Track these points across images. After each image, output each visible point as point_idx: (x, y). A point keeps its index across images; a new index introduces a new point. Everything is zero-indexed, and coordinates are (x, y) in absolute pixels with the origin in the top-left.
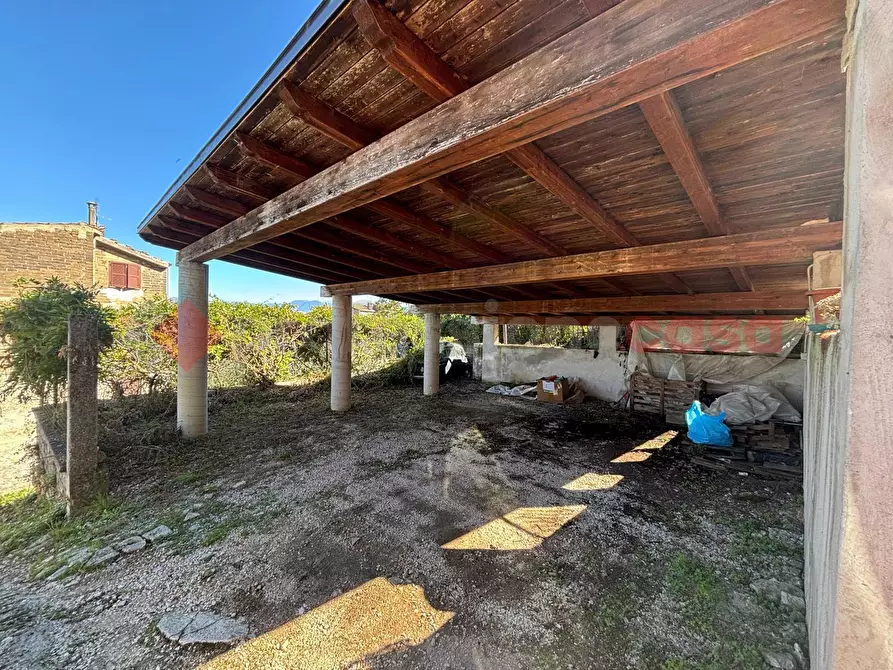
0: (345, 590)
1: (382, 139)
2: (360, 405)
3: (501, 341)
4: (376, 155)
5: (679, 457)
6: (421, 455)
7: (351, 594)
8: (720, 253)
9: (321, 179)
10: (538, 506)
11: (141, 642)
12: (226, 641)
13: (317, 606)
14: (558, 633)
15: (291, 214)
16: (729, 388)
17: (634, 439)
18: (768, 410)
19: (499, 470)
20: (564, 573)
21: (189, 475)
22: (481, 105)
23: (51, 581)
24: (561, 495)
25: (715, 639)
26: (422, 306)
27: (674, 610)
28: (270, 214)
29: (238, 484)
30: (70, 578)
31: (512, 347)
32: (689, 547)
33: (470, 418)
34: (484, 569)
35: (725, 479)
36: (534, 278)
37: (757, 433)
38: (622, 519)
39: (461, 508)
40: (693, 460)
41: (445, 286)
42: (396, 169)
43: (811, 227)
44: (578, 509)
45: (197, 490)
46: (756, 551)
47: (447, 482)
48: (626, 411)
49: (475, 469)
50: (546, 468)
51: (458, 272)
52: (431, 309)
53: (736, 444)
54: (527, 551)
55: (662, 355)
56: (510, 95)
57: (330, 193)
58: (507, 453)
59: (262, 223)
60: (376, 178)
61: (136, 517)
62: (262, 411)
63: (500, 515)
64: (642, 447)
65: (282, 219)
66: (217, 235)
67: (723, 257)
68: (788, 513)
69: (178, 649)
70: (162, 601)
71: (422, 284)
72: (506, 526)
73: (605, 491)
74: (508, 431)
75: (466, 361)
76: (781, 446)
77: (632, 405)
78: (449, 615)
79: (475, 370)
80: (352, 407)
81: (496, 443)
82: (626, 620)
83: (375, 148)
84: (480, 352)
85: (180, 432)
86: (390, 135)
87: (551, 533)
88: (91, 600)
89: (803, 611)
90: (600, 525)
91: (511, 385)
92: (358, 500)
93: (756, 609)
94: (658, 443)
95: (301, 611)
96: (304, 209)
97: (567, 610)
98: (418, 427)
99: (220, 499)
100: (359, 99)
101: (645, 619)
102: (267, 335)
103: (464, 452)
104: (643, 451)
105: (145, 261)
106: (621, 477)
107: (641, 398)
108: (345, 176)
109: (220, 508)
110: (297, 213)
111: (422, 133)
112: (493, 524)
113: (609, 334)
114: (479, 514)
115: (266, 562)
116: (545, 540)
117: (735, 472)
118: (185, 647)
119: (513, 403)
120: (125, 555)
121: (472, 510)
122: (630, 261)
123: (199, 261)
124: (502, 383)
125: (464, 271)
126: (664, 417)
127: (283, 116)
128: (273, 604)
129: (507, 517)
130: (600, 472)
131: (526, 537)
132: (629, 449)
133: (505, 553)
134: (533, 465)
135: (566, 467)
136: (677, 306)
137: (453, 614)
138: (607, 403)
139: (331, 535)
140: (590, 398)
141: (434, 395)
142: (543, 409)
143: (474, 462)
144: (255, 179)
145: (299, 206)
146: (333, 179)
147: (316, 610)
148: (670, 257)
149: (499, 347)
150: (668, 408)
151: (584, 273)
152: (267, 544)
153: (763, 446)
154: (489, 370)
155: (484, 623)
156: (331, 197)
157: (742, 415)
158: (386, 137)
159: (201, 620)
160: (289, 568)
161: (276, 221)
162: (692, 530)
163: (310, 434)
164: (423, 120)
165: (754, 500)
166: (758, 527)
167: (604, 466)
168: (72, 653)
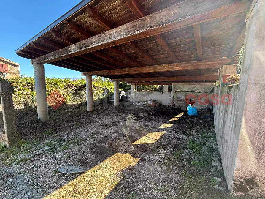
0: (109, 157)
1: (118, 28)
2: (96, 109)
3: (136, 90)
4: (116, 32)
5: (185, 119)
6: (119, 122)
7: (111, 157)
8: (201, 65)
9: (95, 38)
10: (154, 132)
11: (55, 175)
12: (81, 171)
13: (103, 161)
14: (166, 159)
15: (83, 49)
16: (196, 101)
17: (174, 115)
18: (205, 106)
19: (141, 124)
20: (164, 147)
21: (48, 132)
22: (153, 20)
23: (14, 165)
24: (159, 129)
25: (200, 156)
26: (113, 79)
27: (191, 152)
28: (73, 49)
29: (66, 133)
30: (21, 163)
31: (139, 91)
32: (192, 138)
33: (130, 111)
34: (144, 148)
35: (197, 123)
36: (151, 71)
37: (203, 112)
38: (175, 134)
39: (134, 134)
40: (189, 119)
41: (123, 73)
42: (124, 37)
43: (223, 59)
44: (164, 132)
45: (52, 136)
46: (206, 138)
47: (128, 128)
48: (170, 108)
49: (135, 125)
50: (153, 123)
51: (128, 69)
52: (116, 80)
53: (199, 114)
54: (154, 143)
55: (180, 93)
56: (162, 18)
57: (98, 43)
58: (142, 120)
59: (70, 52)
60: (116, 39)
61: (35, 145)
62: (65, 112)
63: (145, 135)
64: (176, 117)
65: (79, 50)
66: (50, 55)
67: (202, 66)
68: (211, 129)
69: (67, 175)
70: (56, 165)
71: (116, 72)
72: (147, 138)
73: (170, 128)
74: (141, 114)
75: (125, 96)
76: (208, 114)
77: (172, 106)
78: (139, 159)
79: (128, 98)
80: (94, 110)
81: (139, 118)
82: (181, 155)
83: (115, 30)
84: (130, 93)
85: (40, 120)
86: (121, 26)
87: (158, 138)
88: (32, 168)
89: (218, 148)
90: (170, 135)
91: (139, 102)
92: (105, 134)
93: (208, 149)
94: (180, 115)
95: (99, 163)
96: (88, 48)
97: (167, 155)
98: (115, 115)
99: (61, 138)
100: (112, 14)
101: (185, 154)
102: (63, 88)
103: (130, 120)
104: (177, 117)
105: (10, 63)
106: (172, 124)
107: (174, 104)
108: (104, 38)
109: (63, 140)
110: (85, 49)
111: (133, 27)
112: (143, 137)
113: (166, 87)
114: (139, 135)
115: (84, 152)
116: (158, 140)
117: (199, 121)
118: (70, 174)
119: (140, 107)
120: (37, 155)
121: (137, 134)
122: (178, 67)
123: (41, 64)
124: (136, 102)
125: (130, 69)
126: (180, 109)
127: (84, 17)
128: (90, 162)
129: (147, 135)
130: (167, 123)
131: (153, 140)
132: (173, 117)
133: (148, 144)
134: (150, 122)
135: (158, 122)
136: (185, 79)
137: (140, 159)
138: (165, 106)
139: (101, 144)
140: (160, 105)
141: (118, 106)
142: (149, 108)
143: (134, 123)
144: (68, 36)
145: (86, 47)
146: (99, 38)
147: (103, 162)
148: (188, 66)
149: (135, 91)
150: (182, 107)
151: (165, 70)
152: (82, 148)
153: (204, 115)
154: (132, 98)
155: (148, 160)
156: (99, 44)
157: (200, 108)
158: (119, 27)
159: (71, 168)
160: (91, 153)
161: (76, 51)
162: (192, 135)
163: (83, 118)
164: (133, 23)
165: (204, 127)
166: (206, 133)
167: (168, 122)
168: (33, 181)
